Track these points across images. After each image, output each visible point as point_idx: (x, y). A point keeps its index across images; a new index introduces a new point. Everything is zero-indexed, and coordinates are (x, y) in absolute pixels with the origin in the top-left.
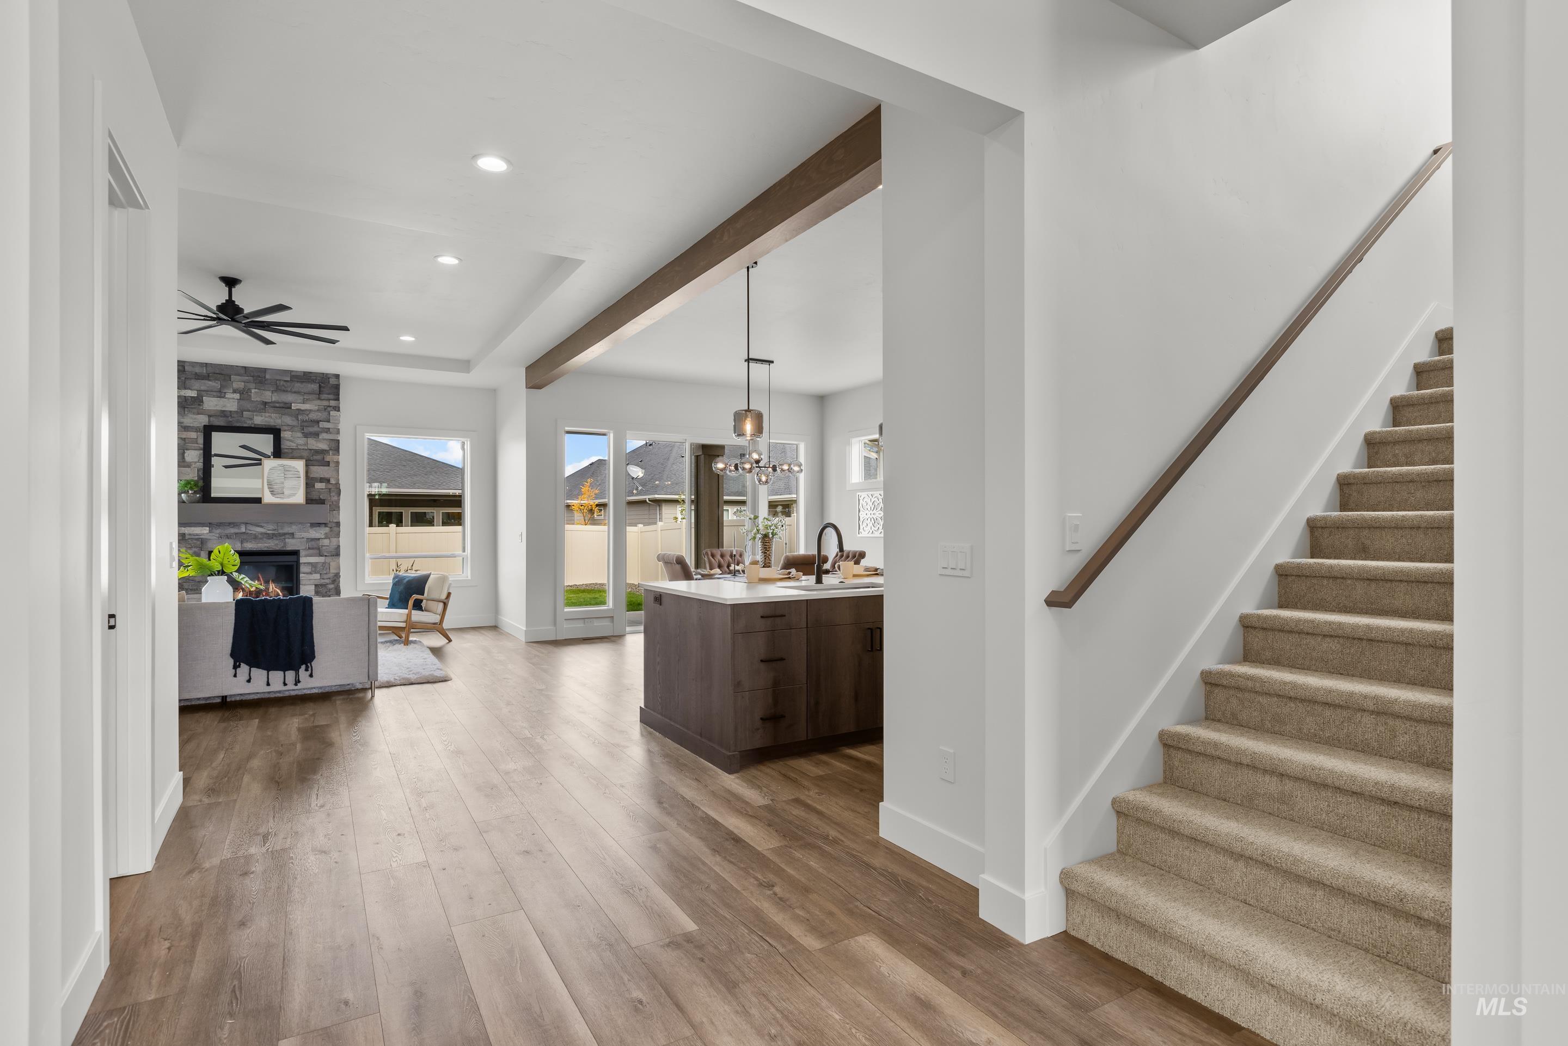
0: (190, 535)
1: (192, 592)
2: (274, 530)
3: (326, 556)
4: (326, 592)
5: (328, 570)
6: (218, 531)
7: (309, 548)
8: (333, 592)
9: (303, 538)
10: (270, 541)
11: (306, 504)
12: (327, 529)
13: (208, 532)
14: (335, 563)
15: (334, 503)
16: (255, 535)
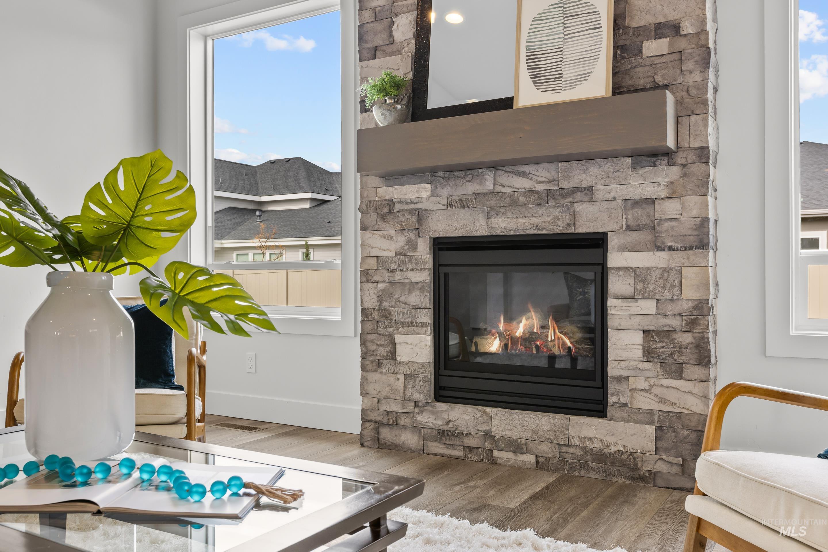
0: (400, 202)
1: (406, 329)
2: (550, 182)
3: (671, 249)
4: (671, 355)
5: (676, 291)
6: (446, 191)
7: (629, 228)
8: (688, 355)
9: (614, 199)
10: (541, 211)
11: (614, 93)
12: (675, 171)
13: (428, 193)
14: (695, 269)
15: (693, 92)
16: (511, 196)
